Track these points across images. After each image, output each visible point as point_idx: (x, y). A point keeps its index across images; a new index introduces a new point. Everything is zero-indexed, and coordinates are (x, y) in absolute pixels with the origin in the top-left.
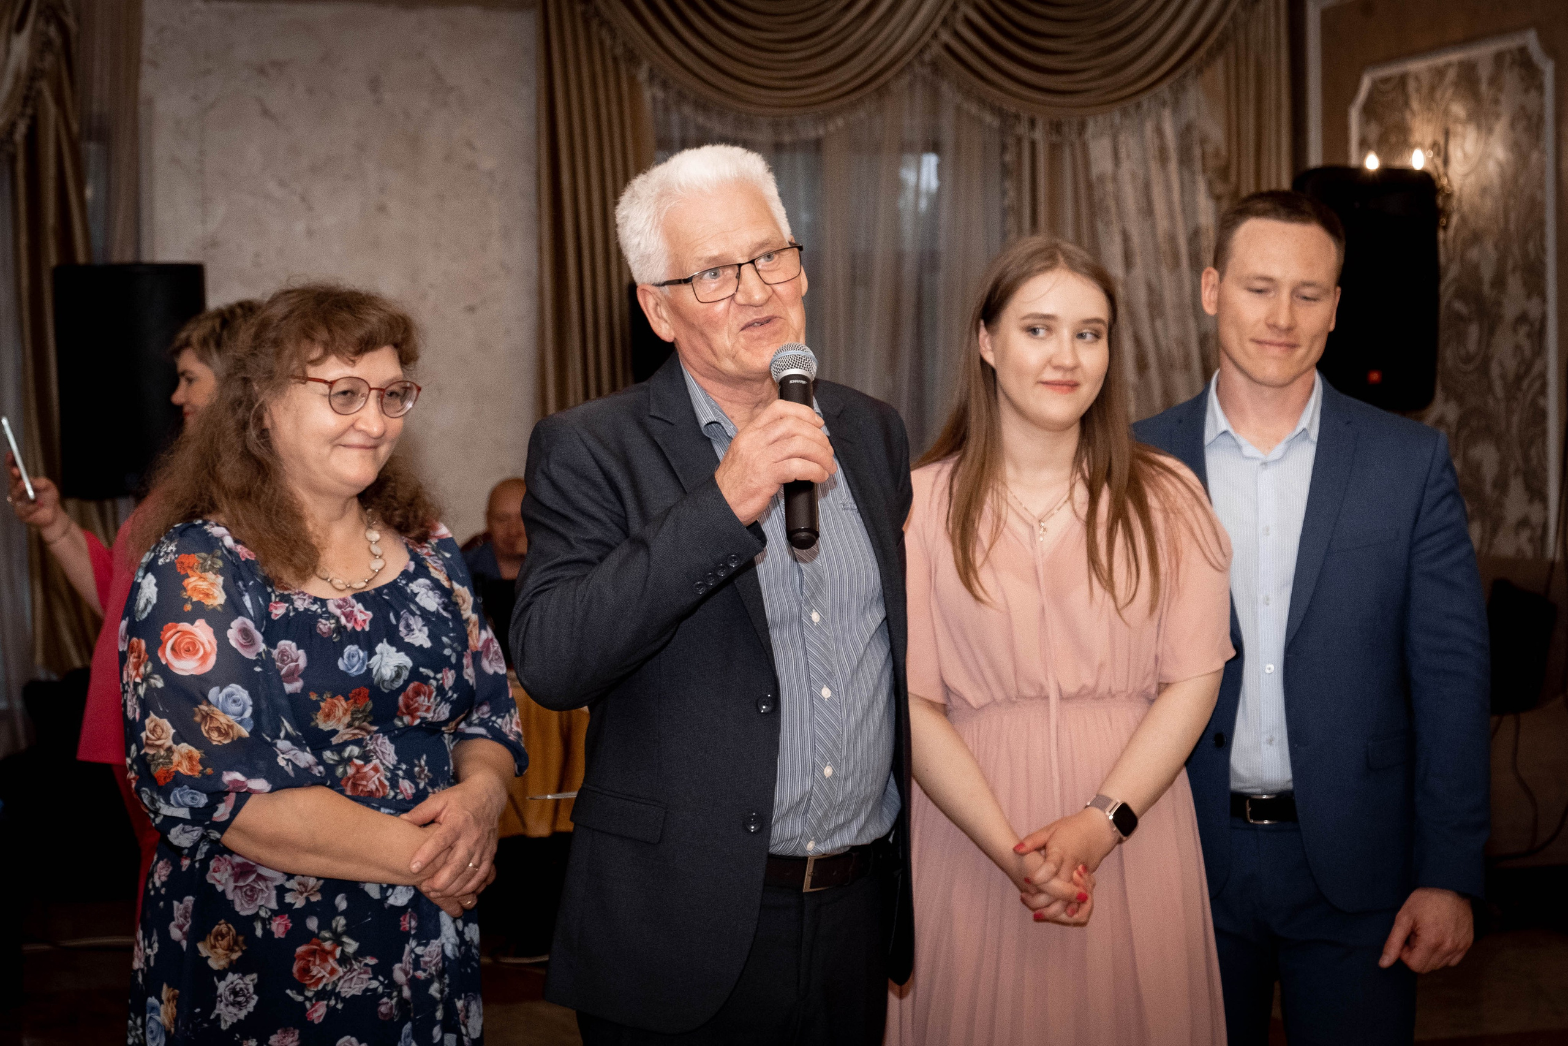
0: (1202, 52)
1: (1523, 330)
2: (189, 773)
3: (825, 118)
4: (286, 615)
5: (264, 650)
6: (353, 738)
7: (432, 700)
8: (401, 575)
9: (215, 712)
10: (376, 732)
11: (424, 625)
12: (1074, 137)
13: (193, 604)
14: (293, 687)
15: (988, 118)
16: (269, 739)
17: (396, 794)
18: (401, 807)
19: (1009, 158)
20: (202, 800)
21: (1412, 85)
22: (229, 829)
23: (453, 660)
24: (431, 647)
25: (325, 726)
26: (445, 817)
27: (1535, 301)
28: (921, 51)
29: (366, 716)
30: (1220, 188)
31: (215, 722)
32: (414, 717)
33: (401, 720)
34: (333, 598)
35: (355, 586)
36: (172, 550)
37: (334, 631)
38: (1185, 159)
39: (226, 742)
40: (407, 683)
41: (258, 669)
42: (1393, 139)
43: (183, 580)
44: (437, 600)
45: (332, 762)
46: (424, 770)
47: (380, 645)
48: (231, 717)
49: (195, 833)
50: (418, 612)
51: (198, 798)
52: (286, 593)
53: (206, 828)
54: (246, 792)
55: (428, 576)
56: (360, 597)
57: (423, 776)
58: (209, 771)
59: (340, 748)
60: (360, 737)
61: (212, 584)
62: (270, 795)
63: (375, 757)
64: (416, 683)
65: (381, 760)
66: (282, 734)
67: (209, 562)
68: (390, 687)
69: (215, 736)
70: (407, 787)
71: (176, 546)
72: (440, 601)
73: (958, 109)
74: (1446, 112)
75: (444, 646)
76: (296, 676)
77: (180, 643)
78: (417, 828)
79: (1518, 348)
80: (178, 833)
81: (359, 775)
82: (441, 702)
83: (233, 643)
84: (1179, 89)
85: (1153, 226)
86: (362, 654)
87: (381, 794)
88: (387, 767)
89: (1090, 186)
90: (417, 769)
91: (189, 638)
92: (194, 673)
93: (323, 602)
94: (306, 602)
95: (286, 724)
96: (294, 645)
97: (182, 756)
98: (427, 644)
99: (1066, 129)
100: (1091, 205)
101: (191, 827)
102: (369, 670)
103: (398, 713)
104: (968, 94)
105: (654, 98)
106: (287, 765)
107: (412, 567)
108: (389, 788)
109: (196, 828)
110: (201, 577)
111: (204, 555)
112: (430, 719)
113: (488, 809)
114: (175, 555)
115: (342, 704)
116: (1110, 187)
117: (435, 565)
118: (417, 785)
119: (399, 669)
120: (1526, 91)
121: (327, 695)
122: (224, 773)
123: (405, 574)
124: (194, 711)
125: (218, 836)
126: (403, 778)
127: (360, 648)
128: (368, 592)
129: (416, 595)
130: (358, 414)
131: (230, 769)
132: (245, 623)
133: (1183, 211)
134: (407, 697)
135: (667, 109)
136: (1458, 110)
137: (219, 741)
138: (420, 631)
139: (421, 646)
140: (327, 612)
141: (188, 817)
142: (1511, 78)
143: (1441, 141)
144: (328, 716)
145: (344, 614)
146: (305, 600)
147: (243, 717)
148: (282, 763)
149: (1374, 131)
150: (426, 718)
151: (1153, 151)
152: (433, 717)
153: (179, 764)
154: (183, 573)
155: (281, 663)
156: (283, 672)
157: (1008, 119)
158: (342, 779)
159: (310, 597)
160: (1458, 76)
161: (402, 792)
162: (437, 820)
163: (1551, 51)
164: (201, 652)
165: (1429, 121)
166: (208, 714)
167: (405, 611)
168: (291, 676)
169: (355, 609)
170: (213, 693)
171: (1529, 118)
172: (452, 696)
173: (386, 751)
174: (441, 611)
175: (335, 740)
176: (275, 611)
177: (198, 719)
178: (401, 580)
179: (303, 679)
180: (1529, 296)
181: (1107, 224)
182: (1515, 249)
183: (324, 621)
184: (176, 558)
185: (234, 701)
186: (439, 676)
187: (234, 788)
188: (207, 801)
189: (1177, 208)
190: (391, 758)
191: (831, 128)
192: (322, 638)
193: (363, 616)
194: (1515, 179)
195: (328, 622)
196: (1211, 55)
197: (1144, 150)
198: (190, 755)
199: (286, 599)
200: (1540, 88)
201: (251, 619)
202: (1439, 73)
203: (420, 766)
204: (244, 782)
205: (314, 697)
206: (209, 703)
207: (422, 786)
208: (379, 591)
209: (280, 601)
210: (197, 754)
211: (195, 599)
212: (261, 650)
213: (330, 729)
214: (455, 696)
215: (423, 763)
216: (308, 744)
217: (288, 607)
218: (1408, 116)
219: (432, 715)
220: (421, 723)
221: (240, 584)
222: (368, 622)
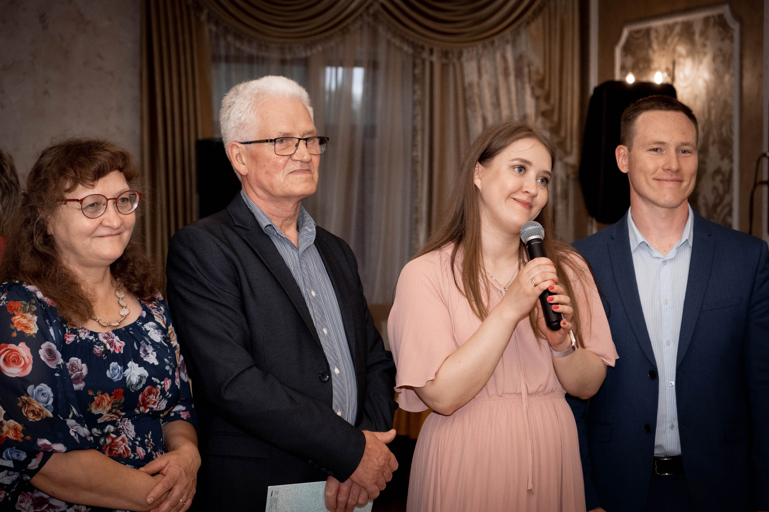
0: (529, 13)
1: (718, 178)
2: (15, 439)
3: (310, 46)
4: (75, 342)
5: (62, 363)
6: (110, 420)
7: (157, 397)
8: (138, 319)
9: (32, 401)
10: (124, 417)
11: (153, 351)
12: (455, 60)
13: (17, 332)
14: (79, 386)
15: (406, 48)
16: (61, 418)
17: (135, 456)
18: (138, 464)
19: (417, 71)
20: (23, 456)
21: (653, 35)
22: (37, 475)
23: (170, 373)
24: (159, 365)
25: (95, 411)
26: (167, 471)
27: (726, 161)
28: (368, 8)
29: (120, 406)
30: (539, 92)
31: (32, 407)
32: (146, 408)
33: (139, 409)
34: (102, 333)
35: (113, 324)
36: (3, 298)
37: (103, 353)
38: (519, 74)
39: (37, 420)
40: (144, 386)
41: (57, 375)
42: (641, 66)
43: (11, 318)
44: (160, 335)
45: (97, 435)
46: (150, 441)
47: (130, 362)
48: (41, 404)
49: (14, 476)
50: (150, 343)
51: (21, 455)
52: (74, 328)
53: (22, 473)
54: (51, 451)
55: (153, 320)
56: (117, 332)
57: (150, 445)
58: (28, 438)
59: (102, 426)
60: (115, 419)
61: (29, 321)
62: (64, 454)
63: (123, 433)
64: (150, 387)
65: (126, 435)
66: (71, 416)
67: (28, 307)
68: (135, 389)
69: (31, 415)
70: (140, 451)
71: (6, 296)
72: (162, 336)
73: (389, 42)
74: (674, 51)
75: (166, 364)
76: (80, 380)
77: (10, 356)
78: (151, 476)
79: (715, 188)
80: (4, 476)
81: (113, 444)
82: (162, 399)
83: (42, 358)
84: (517, 33)
85: (500, 113)
86: (120, 368)
87: (126, 456)
88: (130, 439)
89: (464, 90)
90: (146, 440)
91: (15, 354)
92: (19, 376)
93: (96, 335)
94: (87, 334)
95: (74, 409)
96: (80, 360)
97: (9, 428)
98: (156, 363)
99: (450, 55)
100: (465, 99)
101: (13, 472)
102: (124, 378)
103: (138, 405)
104: (395, 34)
105: (210, 31)
106: (75, 435)
107: (144, 314)
108: (131, 452)
109: (16, 473)
110: (22, 316)
111: (24, 302)
112: (155, 409)
113: (192, 467)
114: (6, 301)
115: (107, 398)
116: (476, 90)
117: (156, 314)
118: (146, 450)
119: (141, 377)
120: (723, 40)
121: (99, 393)
122: (38, 439)
123: (140, 318)
124: (18, 400)
125: (29, 478)
126: (139, 446)
127: (119, 364)
128: (121, 329)
129: (148, 331)
130: (103, 216)
131: (43, 437)
132: (50, 346)
133: (518, 105)
134: (144, 395)
135: (217, 37)
136: (682, 49)
137: (34, 419)
138: (152, 354)
139: (153, 363)
140: (99, 341)
141: (12, 466)
142: (713, 32)
143: (671, 67)
144: (98, 405)
145: (108, 342)
146: (85, 333)
147: (47, 404)
148: (73, 434)
149: (629, 61)
150: (153, 408)
151: (500, 70)
152: (156, 408)
153: (8, 432)
154: (11, 313)
155: (71, 371)
156: (72, 377)
157: (417, 48)
158: (103, 446)
159: (88, 331)
160: (681, 30)
161: (138, 455)
162: (161, 472)
163: (737, 17)
164: (23, 363)
165: (663, 56)
166: (27, 402)
167: (143, 341)
168: (77, 380)
169: (115, 340)
170: (30, 389)
171: (724, 56)
172: (169, 395)
173: (129, 428)
174: (163, 342)
175: (100, 421)
176: (68, 339)
177: (20, 404)
178: (138, 322)
179: (85, 382)
180: (722, 158)
181: (474, 111)
182: (715, 131)
183: (97, 347)
184: (6, 303)
185: (43, 394)
186: (162, 383)
187: (44, 449)
188: (26, 457)
189: (514, 102)
190: (132, 434)
191: (314, 51)
192: (97, 357)
193: (119, 344)
194: (715, 91)
195: (100, 347)
196: (535, 15)
197: (496, 69)
198: (15, 427)
199: (74, 332)
200: (731, 39)
201: (53, 342)
202: (670, 28)
203: (148, 439)
204: (50, 445)
205: (91, 393)
206: (28, 395)
207: (149, 451)
208: (127, 328)
209: (71, 333)
210: (20, 427)
211: (19, 330)
212: (60, 363)
213: (98, 413)
214: (170, 395)
215: (150, 437)
216: (86, 423)
217: (76, 337)
218: (651, 52)
219: (156, 406)
220: (149, 412)
221: (47, 321)
222: (122, 348)
